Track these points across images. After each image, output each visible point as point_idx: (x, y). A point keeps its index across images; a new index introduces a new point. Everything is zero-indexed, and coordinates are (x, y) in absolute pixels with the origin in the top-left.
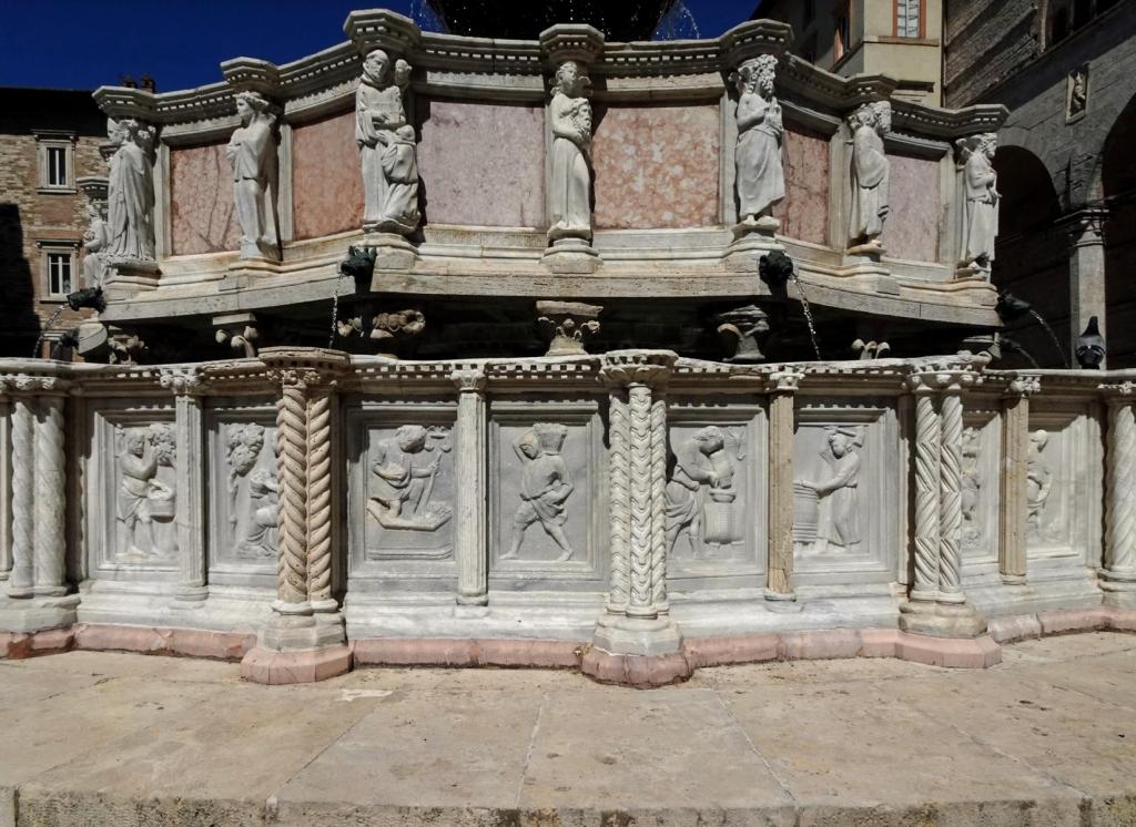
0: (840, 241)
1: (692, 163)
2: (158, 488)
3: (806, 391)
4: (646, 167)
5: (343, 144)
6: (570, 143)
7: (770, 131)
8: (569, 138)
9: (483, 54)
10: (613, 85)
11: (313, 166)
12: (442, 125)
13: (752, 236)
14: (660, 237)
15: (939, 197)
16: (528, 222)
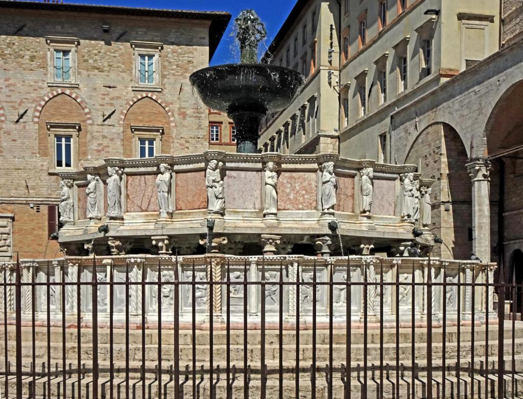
0: (358, 211)
1: (309, 190)
2: (165, 288)
3: (336, 264)
4: (294, 191)
5: (196, 181)
6: (272, 187)
7: (331, 184)
8: (271, 185)
9: (244, 158)
10: (284, 166)
11: (184, 187)
12: (230, 178)
13: (326, 215)
14: (298, 213)
15: (395, 193)
16: (256, 208)
